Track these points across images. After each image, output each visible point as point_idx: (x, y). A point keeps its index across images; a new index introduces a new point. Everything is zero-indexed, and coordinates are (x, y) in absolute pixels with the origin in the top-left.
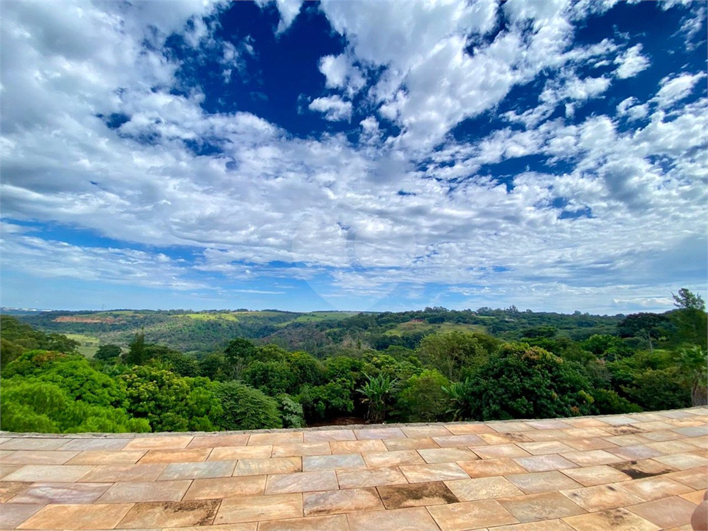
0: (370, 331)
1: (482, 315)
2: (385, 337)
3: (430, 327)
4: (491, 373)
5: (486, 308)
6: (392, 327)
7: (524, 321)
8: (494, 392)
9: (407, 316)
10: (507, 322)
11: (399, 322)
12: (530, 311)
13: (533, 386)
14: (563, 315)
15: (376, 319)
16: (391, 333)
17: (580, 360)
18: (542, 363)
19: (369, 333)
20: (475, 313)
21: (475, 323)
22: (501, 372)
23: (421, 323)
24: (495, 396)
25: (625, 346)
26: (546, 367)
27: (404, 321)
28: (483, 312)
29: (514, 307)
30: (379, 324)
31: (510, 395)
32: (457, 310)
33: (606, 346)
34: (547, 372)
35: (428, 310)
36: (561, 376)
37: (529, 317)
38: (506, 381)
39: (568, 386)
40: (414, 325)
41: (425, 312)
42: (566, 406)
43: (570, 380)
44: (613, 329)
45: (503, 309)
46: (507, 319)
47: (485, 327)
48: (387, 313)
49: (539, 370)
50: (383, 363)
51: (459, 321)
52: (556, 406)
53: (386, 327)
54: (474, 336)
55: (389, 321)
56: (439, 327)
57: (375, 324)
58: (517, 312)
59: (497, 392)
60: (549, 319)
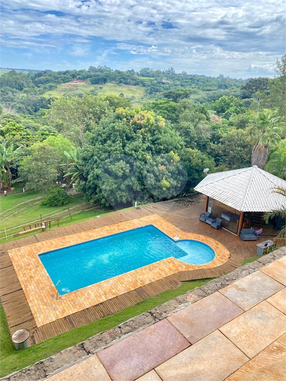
0: (26, 92)
1: (143, 76)
2: (43, 99)
3: (92, 88)
4: (100, 138)
5: (148, 69)
6: (51, 88)
7: (178, 82)
8: (99, 157)
9: (68, 76)
10: (163, 83)
11: (59, 83)
12: (185, 74)
13: (132, 150)
14: (210, 78)
15: (32, 78)
16: (50, 95)
17: (193, 121)
18: (146, 126)
19: (25, 95)
20: (137, 74)
21: (135, 85)
22: (109, 137)
23: (83, 83)
24: (99, 161)
25: (241, 106)
26: (150, 131)
27: (65, 81)
28: (145, 73)
29: (172, 69)
30: (37, 84)
31: (111, 159)
32: (121, 71)
33: (228, 106)
34: (149, 135)
35: (92, 69)
36: (160, 139)
37: (182, 79)
38: (110, 146)
39: (162, 147)
40: (75, 86)
41: (89, 72)
42: (157, 166)
43: (165, 142)
44: (239, 92)
45: (162, 70)
46: (164, 81)
47: (144, 88)
48: (45, 72)
49: (142, 134)
50: (8, 130)
51: (121, 82)
52: (147, 167)
53: (45, 88)
54: (107, 99)
55: (47, 81)
56: (101, 88)
57: (32, 84)
58: (173, 74)
59: (101, 157)
60: (198, 81)
